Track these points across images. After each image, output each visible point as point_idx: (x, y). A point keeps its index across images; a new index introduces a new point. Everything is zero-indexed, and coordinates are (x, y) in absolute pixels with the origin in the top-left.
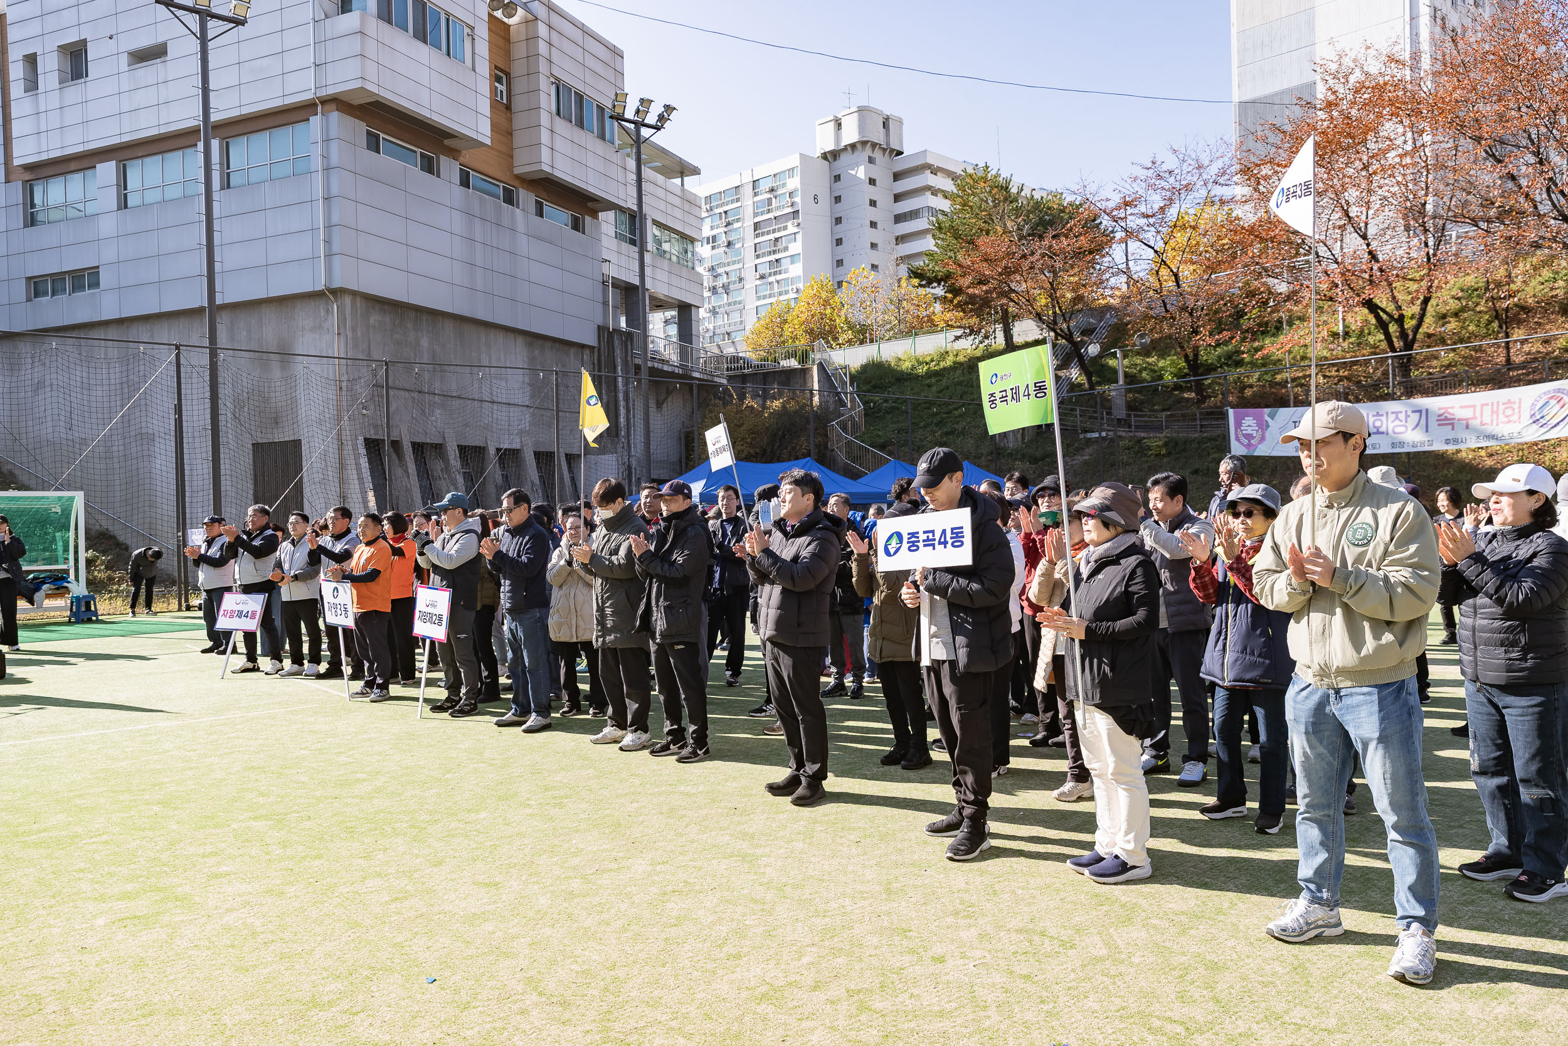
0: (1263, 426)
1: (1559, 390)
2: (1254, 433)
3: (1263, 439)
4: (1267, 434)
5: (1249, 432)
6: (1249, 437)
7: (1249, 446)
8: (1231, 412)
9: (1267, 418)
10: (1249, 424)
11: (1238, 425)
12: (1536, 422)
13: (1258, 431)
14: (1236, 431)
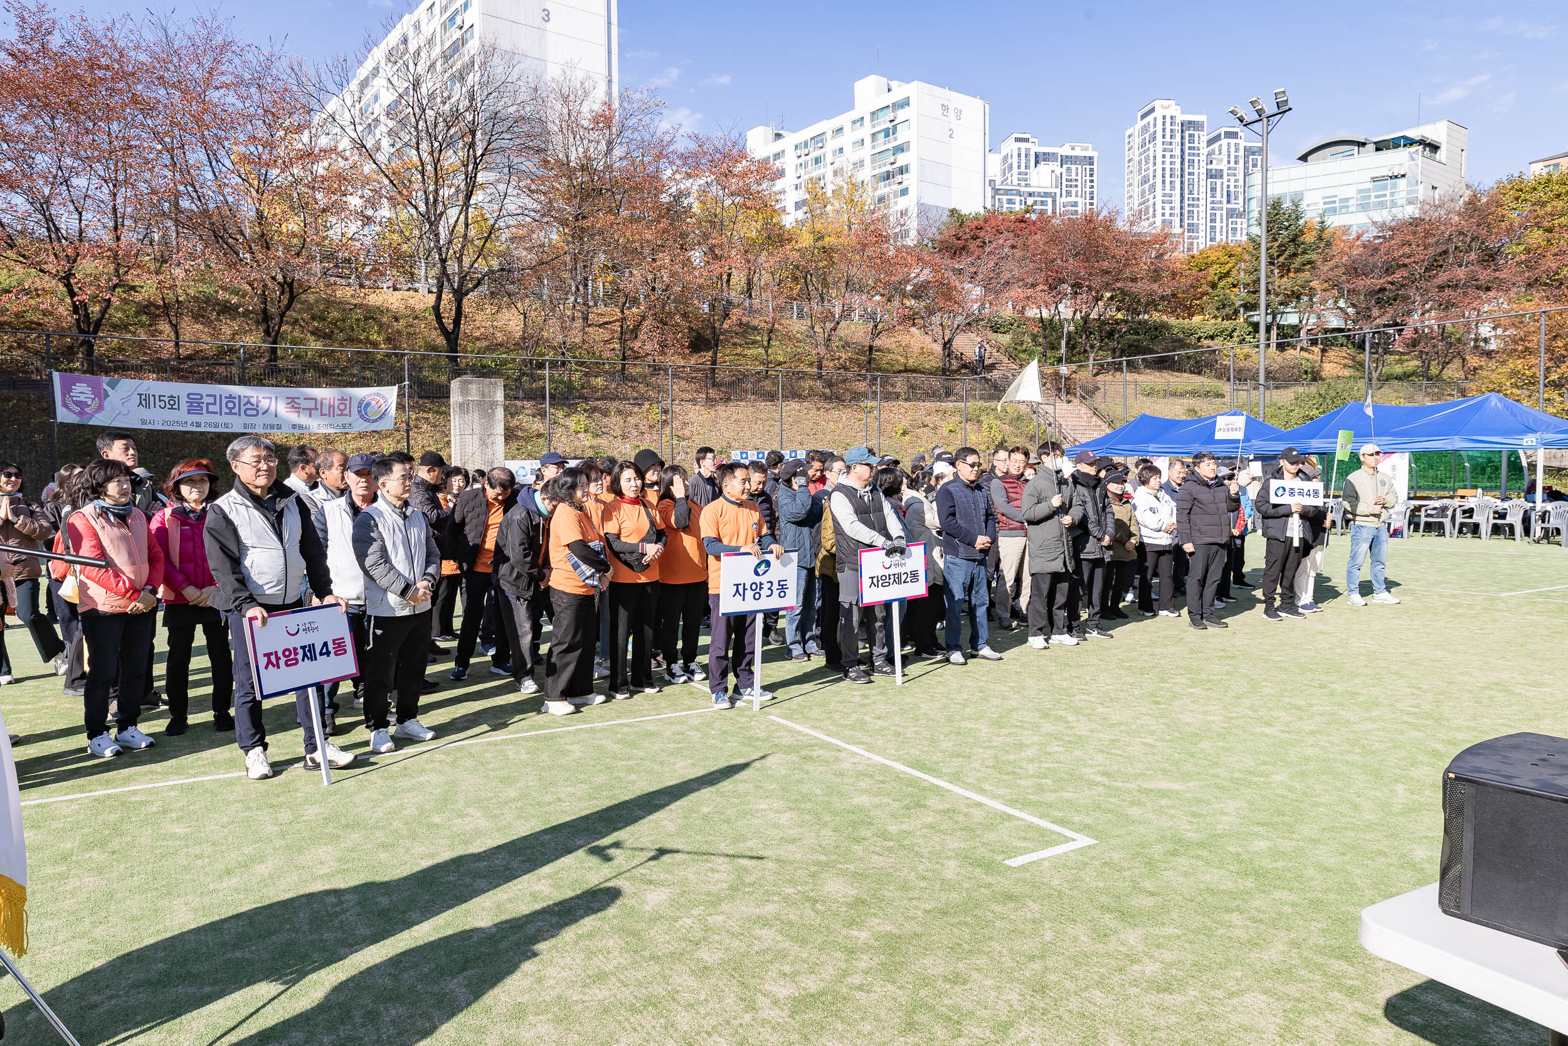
0: (101, 396)
1: (378, 395)
2: (89, 402)
3: (100, 408)
4: (106, 403)
5: (82, 398)
6: (82, 404)
7: (81, 414)
8: (56, 376)
9: (105, 386)
10: (82, 390)
11: (67, 390)
12: (362, 417)
13: (93, 399)
14: (63, 396)
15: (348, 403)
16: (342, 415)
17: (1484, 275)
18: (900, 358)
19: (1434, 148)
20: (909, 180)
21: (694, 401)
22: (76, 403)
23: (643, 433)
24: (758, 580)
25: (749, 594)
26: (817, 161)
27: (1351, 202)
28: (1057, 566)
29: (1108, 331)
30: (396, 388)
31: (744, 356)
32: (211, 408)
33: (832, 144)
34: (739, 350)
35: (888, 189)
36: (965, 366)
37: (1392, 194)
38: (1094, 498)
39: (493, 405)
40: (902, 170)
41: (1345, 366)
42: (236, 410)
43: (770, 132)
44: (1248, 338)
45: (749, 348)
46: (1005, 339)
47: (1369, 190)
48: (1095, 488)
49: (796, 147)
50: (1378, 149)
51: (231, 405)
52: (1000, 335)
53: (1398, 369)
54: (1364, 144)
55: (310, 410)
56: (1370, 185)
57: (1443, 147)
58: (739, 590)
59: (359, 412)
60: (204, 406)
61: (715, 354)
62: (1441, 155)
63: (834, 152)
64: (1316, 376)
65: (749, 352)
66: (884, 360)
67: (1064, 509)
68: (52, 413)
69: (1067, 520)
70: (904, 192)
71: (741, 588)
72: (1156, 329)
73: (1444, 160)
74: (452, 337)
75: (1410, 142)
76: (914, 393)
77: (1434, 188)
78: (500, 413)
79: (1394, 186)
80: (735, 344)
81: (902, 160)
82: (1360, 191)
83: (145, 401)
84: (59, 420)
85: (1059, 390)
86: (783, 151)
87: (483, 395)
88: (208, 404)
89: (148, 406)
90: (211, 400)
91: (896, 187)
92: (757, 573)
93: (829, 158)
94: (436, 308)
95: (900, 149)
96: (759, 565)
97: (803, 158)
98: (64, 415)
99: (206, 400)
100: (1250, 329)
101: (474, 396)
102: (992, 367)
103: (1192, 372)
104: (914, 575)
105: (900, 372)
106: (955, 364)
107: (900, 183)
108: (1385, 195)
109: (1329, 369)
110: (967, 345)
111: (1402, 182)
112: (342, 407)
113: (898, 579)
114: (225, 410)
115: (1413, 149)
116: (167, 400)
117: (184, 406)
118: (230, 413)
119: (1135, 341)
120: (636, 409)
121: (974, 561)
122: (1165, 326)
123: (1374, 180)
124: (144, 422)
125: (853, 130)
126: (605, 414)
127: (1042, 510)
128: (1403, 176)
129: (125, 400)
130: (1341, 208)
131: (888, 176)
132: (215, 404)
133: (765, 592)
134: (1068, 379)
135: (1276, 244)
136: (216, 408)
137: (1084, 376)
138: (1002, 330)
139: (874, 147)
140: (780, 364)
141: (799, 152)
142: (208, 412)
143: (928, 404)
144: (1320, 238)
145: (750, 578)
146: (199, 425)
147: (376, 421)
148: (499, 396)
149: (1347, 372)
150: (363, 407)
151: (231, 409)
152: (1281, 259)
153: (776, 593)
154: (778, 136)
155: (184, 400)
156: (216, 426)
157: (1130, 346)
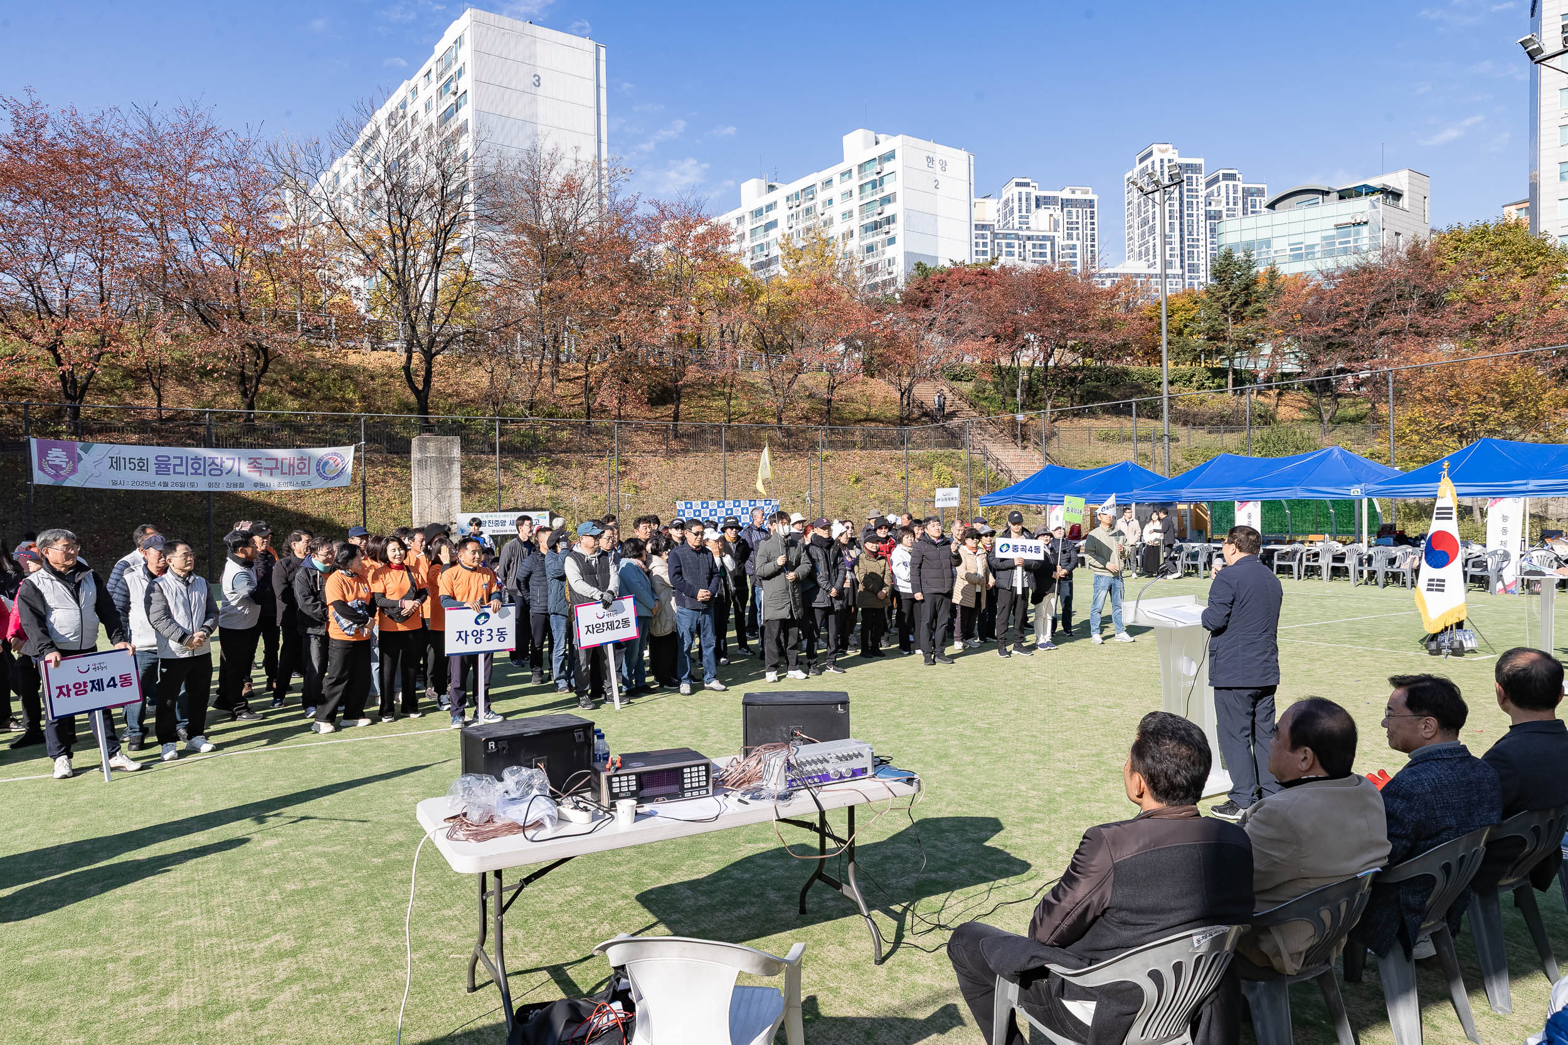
0: (75, 459)
1: (335, 454)
2: (63, 465)
3: (74, 470)
4: (80, 466)
5: (57, 462)
6: (57, 468)
7: (56, 476)
8: (33, 442)
9: (79, 451)
10: (57, 455)
11: (43, 454)
12: (320, 475)
13: (67, 463)
14: (40, 460)
15: (306, 462)
16: (301, 473)
17: (1424, 323)
18: (863, 407)
19: (1397, 196)
20: (897, 229)
21: (655, 453)
22: (51, 466)
23: (602, 484)
24: (478, 628)
25: (471, 639)
26: (808, 211)
27: (1317, 249)
28: (784, 614)
29: (1067, 379)
30: (353, 447)
31: (709, 408)
32: (178, 469)
33: (821, 196)
34: (705, 402)
35: (877, 239)
36: (925, 414)
37: (1356, 241)
38: (826, 557)
39: (451, 461)
40: (890, 220)
41: (1301, 409)
42: (201, 471)
43: (763, 184)
44: (1207, 383)
45: (715, 400)
46: (967, 387)
47: (1333, 237)
48: (829, 548)
49: (788, 199)
50: (1341, 198)
51: (196, 466)
52: (964, 383)
53: (1351, 412)
54: (1328, 193)
55: (271, 469)
56: (1334, 232)
57: (1406, 195)
58: (462, 636)
59: (318, 470)
60: (171, 467)
61: (678, 407)
62: (1404, 202)
63: (824, 203)
64: (1267, 418)
65: (715, 404)
66: (847, 410)
67: (788, 567)
68: (30, 476)
69: (791, 576)
70: (892, 241)
71: (463, 635)
72: (1117, 375)
73: (1406, 207)
74: (422, 395)
75: (1371, 191)
76: (871, 442)
77: (1397, 234)
78: (456, 468)
79: (1357, 233)
80: (701, 396)
81: (889, 210)
82: (1325, 238)
83: (116, 463)
84: (36, 482)
85: (1015, 436)
86: (775, 203)
87: (440, 451)
88: (175, 465)
89: (118, 468)
90: (178, 461)
91: (883, 236)
92: (477, 623)
93: (819, 209)
94: (406, 368)
95: (887, 200)
96: (479, 617)
97: (794, 209)
98: (40, 478)
99: (173, 461)
100: (1209, 374)
101: (432, 453)
102: (953, 415)
103: (1149, 417)
104: (626, 622)
105: (860, 421)
106: (916, 413)
107: (887, 233)
108: (1349, 242)
109: (1283, 412)
110: (927, 393)
111: (1365, 230)
112: (301, 466)
113: (611, 626)
114: (191, 470)
115: (1374, 198)
116: (136, 462)
117: (153, 467)
118: (196, 473)
119: (1095, 387)
120: (598, 461)
121: (698, 610)
122: (1126, 373)
123: (1338, 227)
124: (114, 483)
125: (841, 182)
126: (567, 465)
127: (769, 568)
128: (1366, 223)
129: (97, 463)
130: (1307, 254)
131: (876, 226)
132: (181, 465)
133: (485, 637)
134: (1024, 425)
135: (1229, 293)
136: (182, 469)
137: (1041, 421)
138: (966, 378)
139: (861, 199)
140: (743, 415)
141: (790, 203)
142: (175, 473)
143: (885, 453)
144: (1271, 287)
145: (471, 627)
146: (166, 485)
147: (333, 478)
148: (456, 452)
149: (1302, 415)
150: (322, 465)
151: (196, 470)
152: (1234, 307)
153: (496, 638)
154: (771, 188)
155: (152, 461)
156: (183, 485)
157: (1089, 392)
